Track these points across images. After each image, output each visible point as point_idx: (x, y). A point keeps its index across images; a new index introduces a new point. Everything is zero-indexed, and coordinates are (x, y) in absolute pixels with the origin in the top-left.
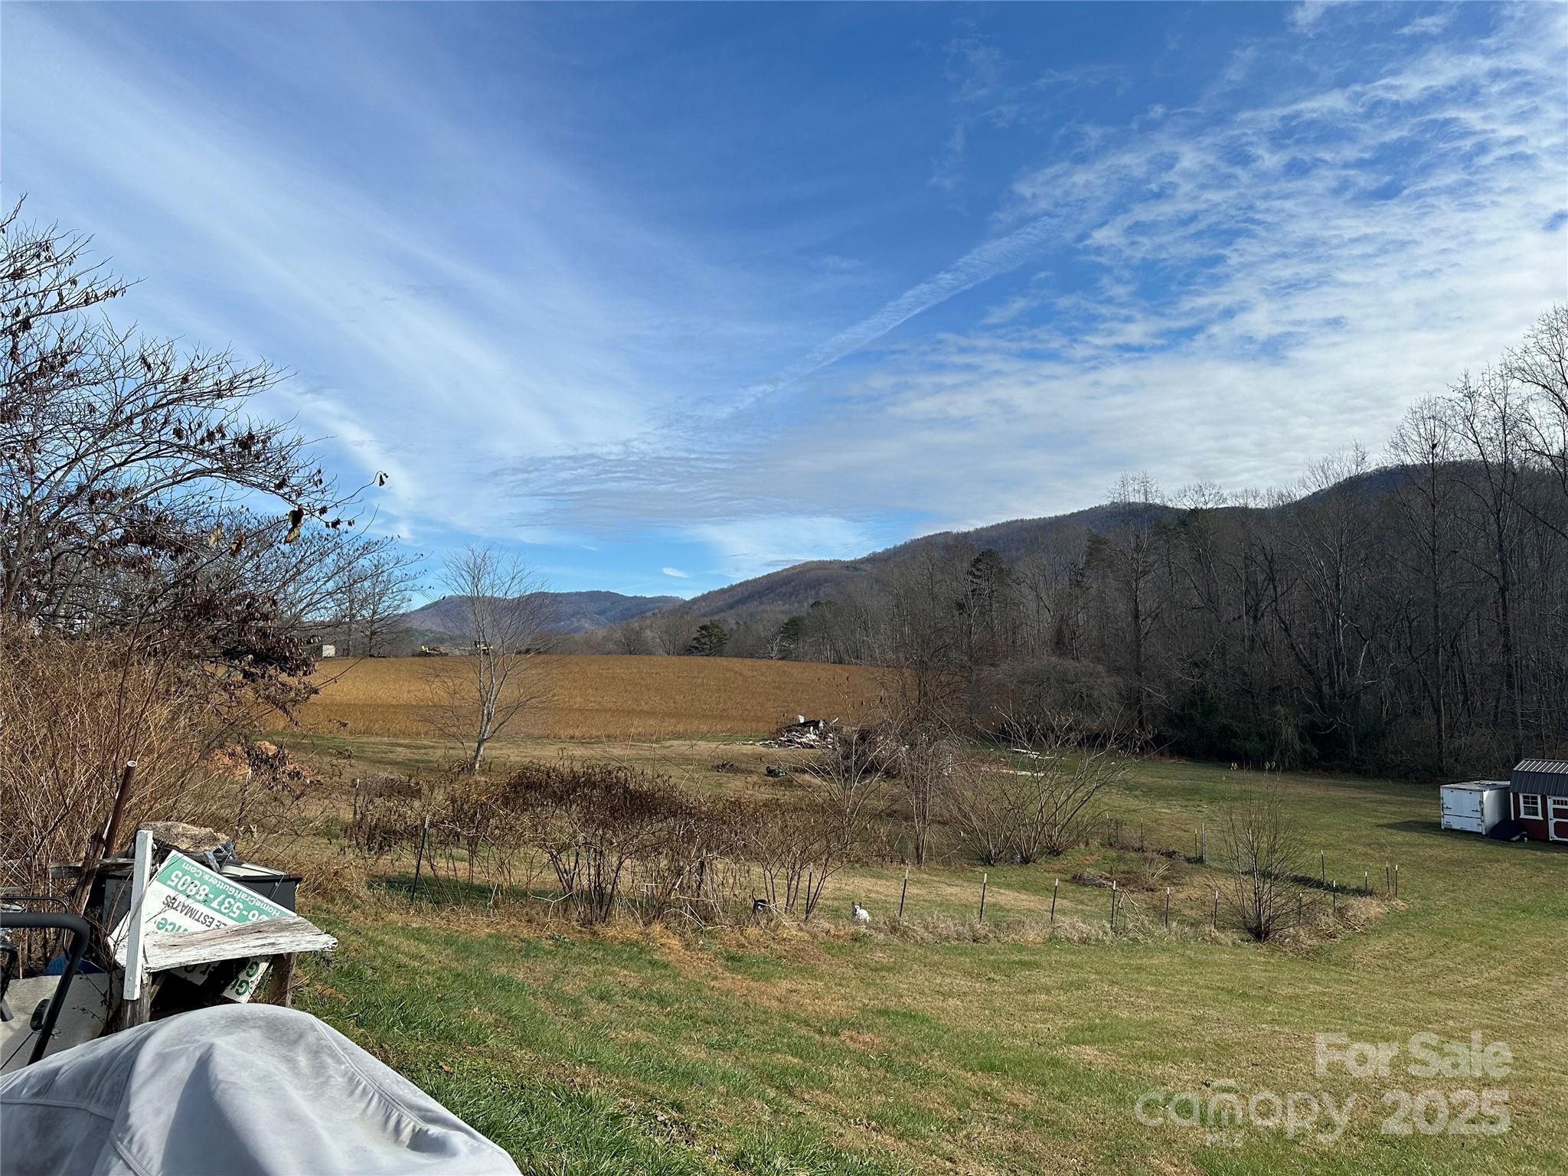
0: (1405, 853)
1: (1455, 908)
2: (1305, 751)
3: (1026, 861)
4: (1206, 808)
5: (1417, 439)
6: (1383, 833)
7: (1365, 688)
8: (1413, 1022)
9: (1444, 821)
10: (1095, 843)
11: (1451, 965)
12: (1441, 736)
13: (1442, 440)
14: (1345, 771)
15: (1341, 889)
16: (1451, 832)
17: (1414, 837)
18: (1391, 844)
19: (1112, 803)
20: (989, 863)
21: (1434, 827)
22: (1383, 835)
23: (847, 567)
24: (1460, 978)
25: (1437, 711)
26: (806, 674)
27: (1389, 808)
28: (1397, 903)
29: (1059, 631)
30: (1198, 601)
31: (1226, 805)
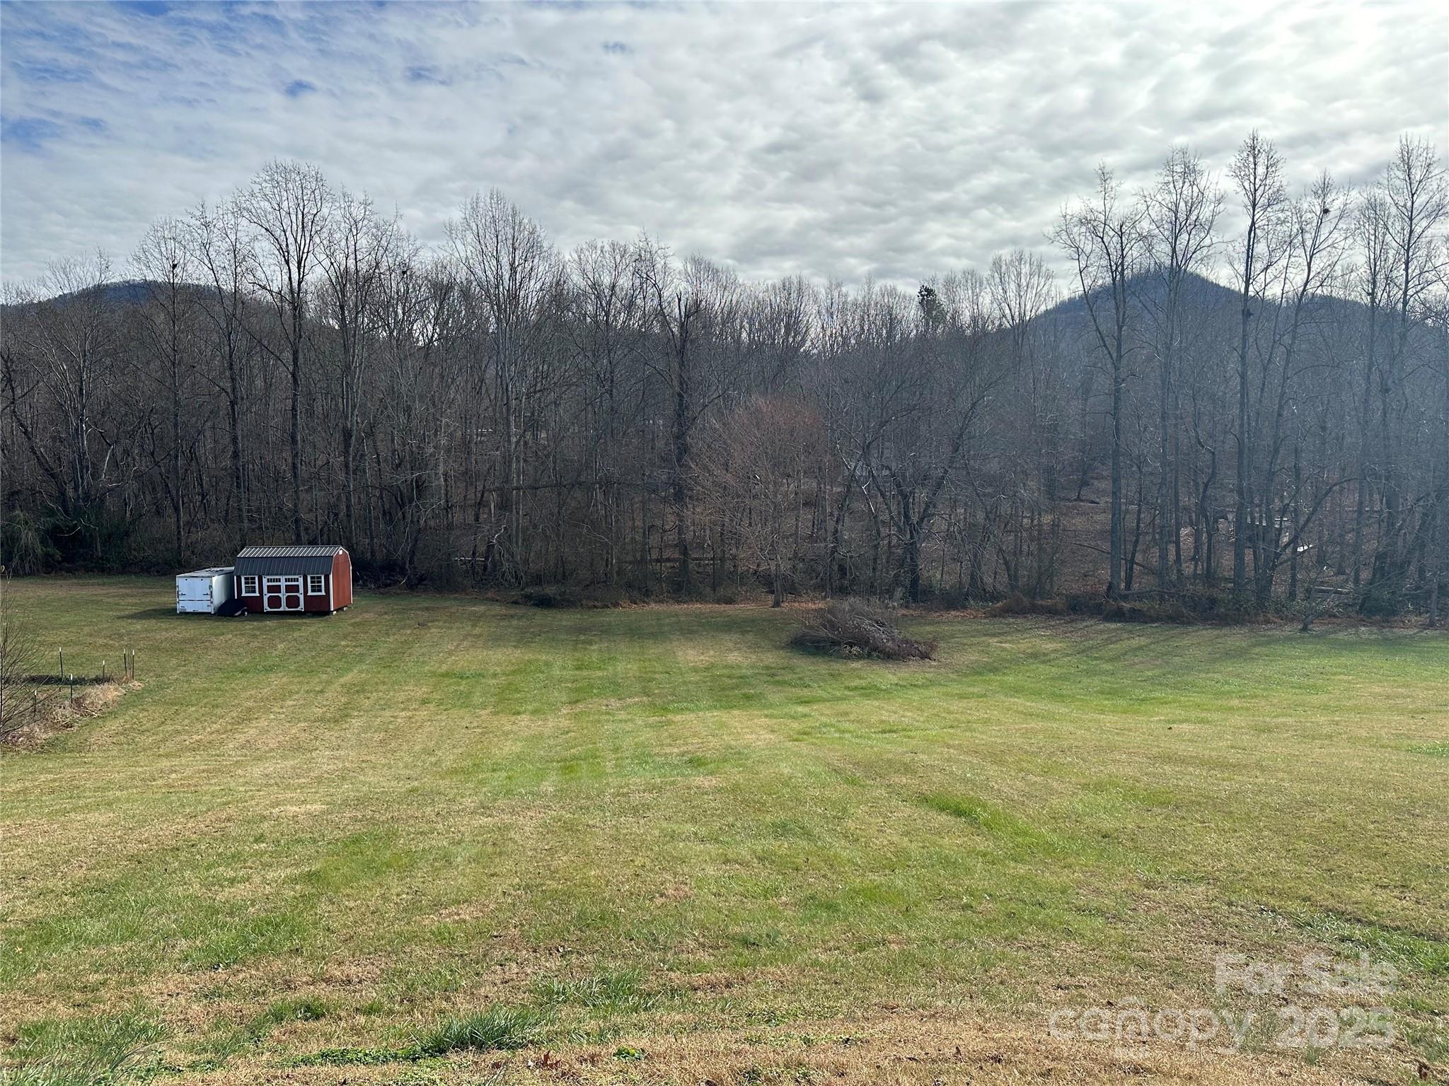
0: (143, 639)
1: (185, 679)
2: (46, 554)
5: (158, 256)
6: (124, 624)
7: (109, 490)
8: (140, 783)
9: (179, 607)
11: (179, 728)
12: (179, 532)
13: (182, 261)
14: (88, 570)
15: (84, 682)
16: (185, 614)
17: (151, 623)
18: (129, 633)
21: (171, 613)
22: (124, 627)
24: (186, 737)
25: (177, 509)
27: (130, 600)
28: (136, 685)
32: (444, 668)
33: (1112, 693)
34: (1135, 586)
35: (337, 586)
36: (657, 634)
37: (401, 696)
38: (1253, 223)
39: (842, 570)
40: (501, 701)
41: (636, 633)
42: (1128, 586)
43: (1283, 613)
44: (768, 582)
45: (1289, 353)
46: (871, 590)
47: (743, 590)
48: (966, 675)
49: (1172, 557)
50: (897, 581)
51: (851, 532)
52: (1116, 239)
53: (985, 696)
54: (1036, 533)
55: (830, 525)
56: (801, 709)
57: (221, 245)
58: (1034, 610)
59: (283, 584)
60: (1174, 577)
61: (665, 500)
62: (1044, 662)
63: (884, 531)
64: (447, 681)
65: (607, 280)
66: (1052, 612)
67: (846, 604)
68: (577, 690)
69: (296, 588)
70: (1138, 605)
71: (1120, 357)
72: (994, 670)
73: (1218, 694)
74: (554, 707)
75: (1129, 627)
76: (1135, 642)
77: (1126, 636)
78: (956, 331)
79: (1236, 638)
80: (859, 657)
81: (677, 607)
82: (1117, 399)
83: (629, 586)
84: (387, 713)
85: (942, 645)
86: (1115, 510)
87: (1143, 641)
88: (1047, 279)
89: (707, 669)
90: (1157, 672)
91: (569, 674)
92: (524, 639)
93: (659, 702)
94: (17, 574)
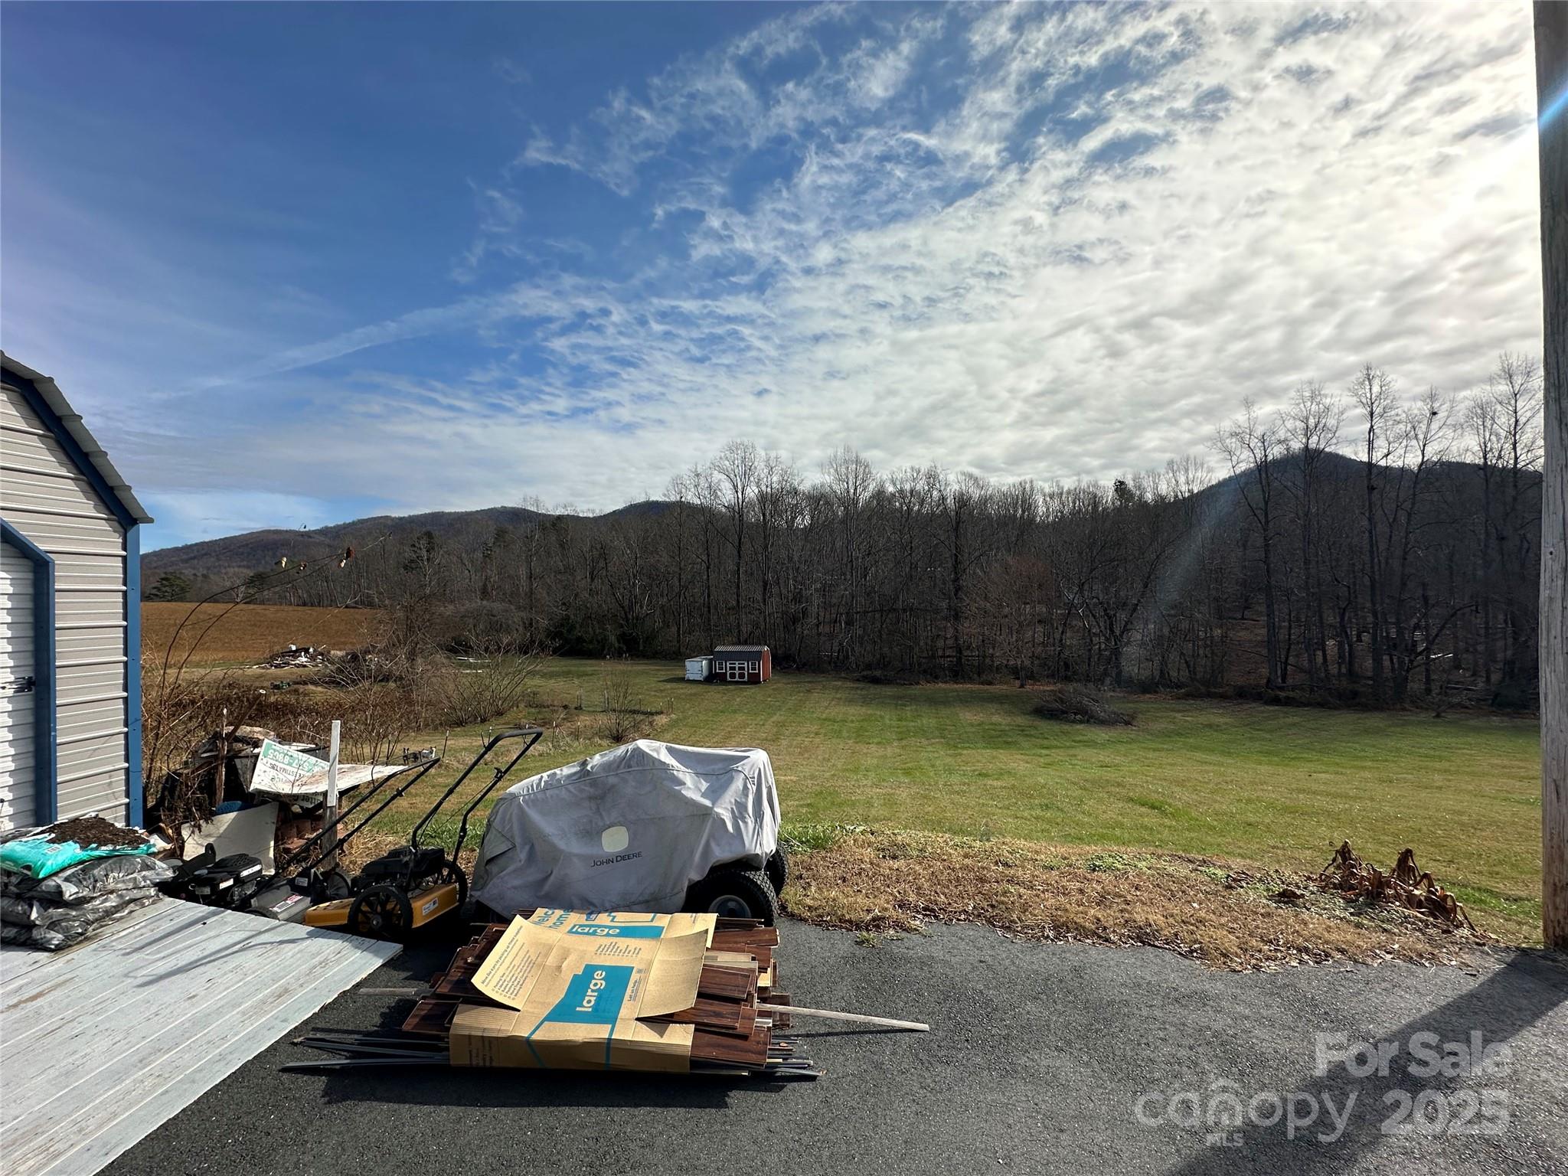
0: (673, 693)
1: (695, 714)
3: (483, 721)
4: (576, 681)
6: (663, 684)
9: (687, 676)
10: (522, 705)
12: (680, 637)
14: (638, 657)
15: (652, 714)
16: (690, 681)
17: (674, 685)
18: (666, 689)
19: (533, 683)
20: (462, 725)
21: (682, 680)
22: (662, 686)
26: (278, 614)
28: (673, 716)
29: (485, 586)
30: (562, 568)
31: (586, 678)
32: (824, 716)
33: (1269, 753)
34: (1290, 681)
35: (765, 668)
36: (945, 702)
37: (804, 730)
38: (1372, 426)
39: (1067, 665)
40: (859, 736)
41: (933, 701)
42: (1284, 681)
43: (1419, 703)
44: (1016, 672)
45: (1409, 515)
46: (1088, 679)
47: (998, 676)
48: (1157, 737)
49: (1320, 659)
50: (1105, 674)
51: (1071, 639)
52: (1260, 444)
53: (1172, 750)
54: (1209, 642)
55: (1057, 636)
56: (1044, 752)
57: (703, 483)
58: (1209, 695)
59: (737, 666)
60: (1323, 675)
61: (946, 619)
62: (1216, 731)
63: (1095, 640)
64: (827, 723)
65: (907, 487)
66: (1223, 697)
67: (1070, 687)
68: (900, 733)
69: (743, 669)
70: (1291, 694)
71: (1267, 522)
72: (1179, 734)
73: (1357, 758)
74: (889, 742)
75: (1285, 709)
76: (1290, 720)
77: (1282, 715)
78: (1143, 505)
79: (1375, 720)
80: (1081, 722)
81: (955, 686)
82: (1267, 552)
83: (925, 671)
84: (799, 738)
85: (1140, 716)
86: (1272, 628)
87: (1296, 719)
88: (1208, 472)
89: (979, 725)
90: (1307, 741)
91: (894, 723)
92: (866, 701)
93: (952, 742)
94: (604, 658)
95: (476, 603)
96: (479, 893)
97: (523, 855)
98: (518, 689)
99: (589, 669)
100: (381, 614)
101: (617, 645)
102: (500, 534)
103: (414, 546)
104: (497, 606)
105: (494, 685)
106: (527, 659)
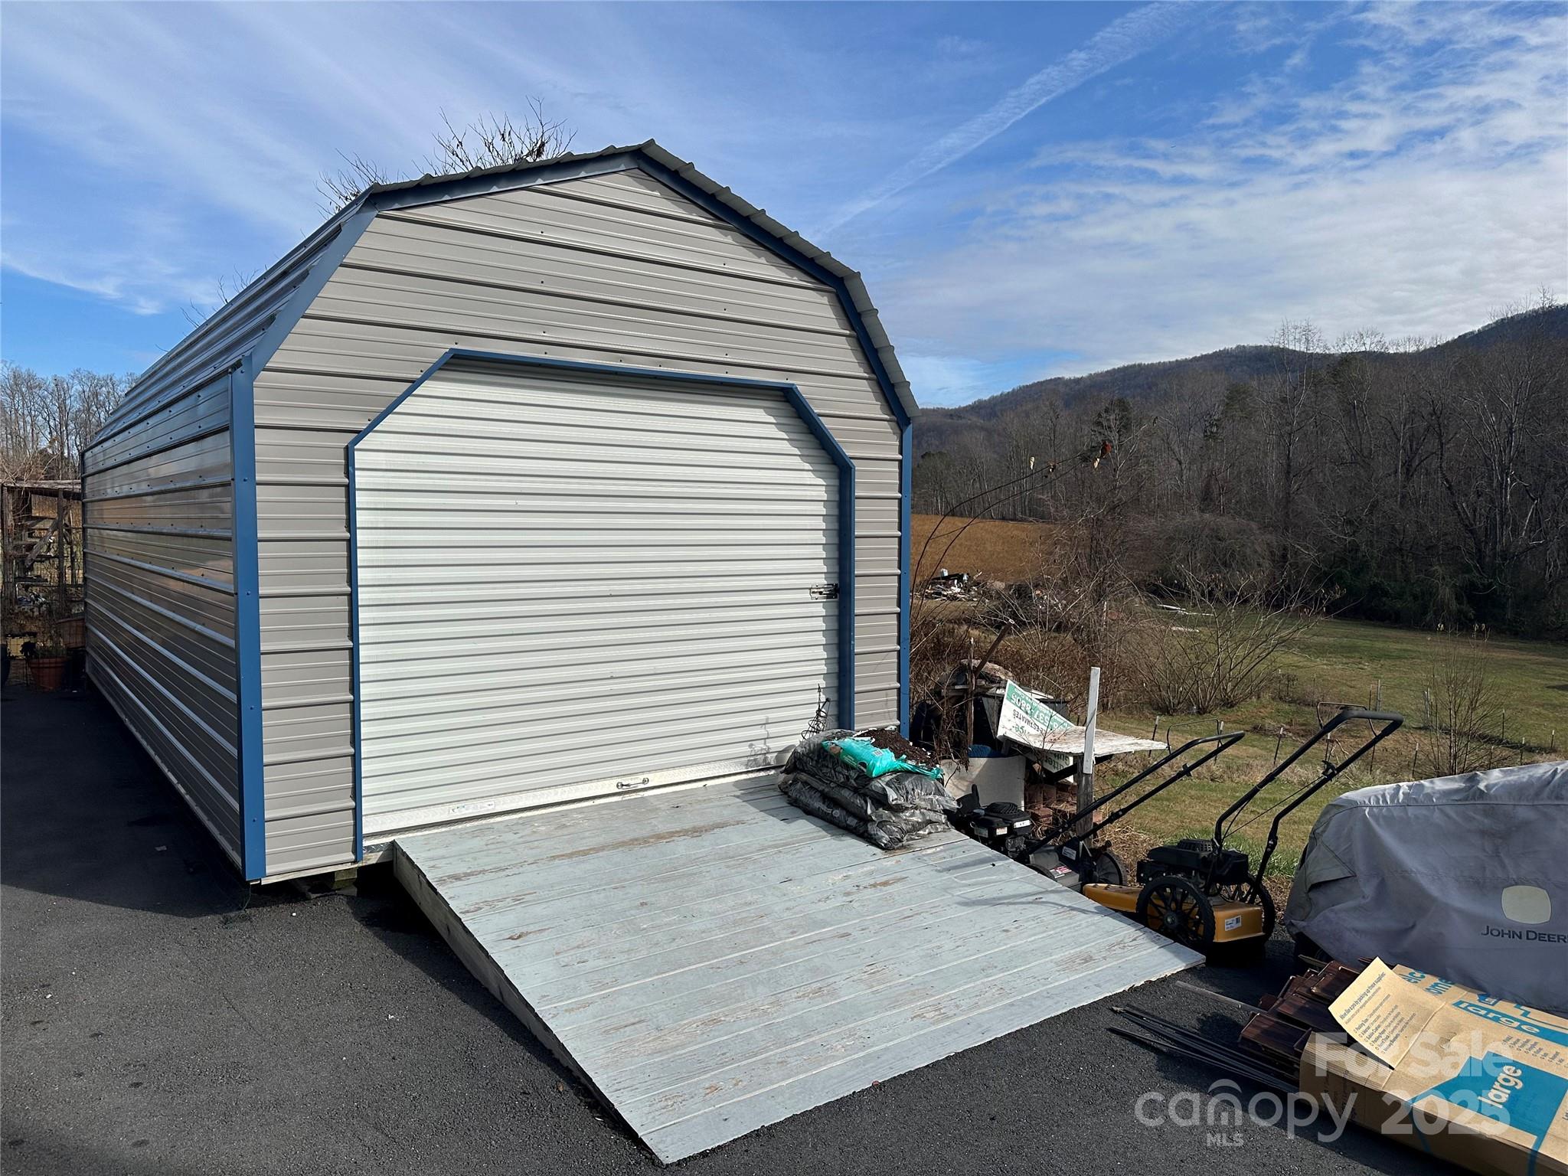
2: (1460, 611)
3: (1202, 711)
4: (1368, 667)
7: (1530, 548)
10: (1266, 696)
14: (1501, 631)
19: (1286, 660)
20: (1168, 713)
23: (951, 415)
26: (926, 527)
29: (1208, 486)
30: (1347, 456)
31: (1387, 663)
94: (1430, 628)
95: (1195, 517)
96: (1304, 924)
97: (1369, 890)
98: (1261, 667)
99: (1393, 646)
100: (1059, 532)
101: (1454, 606)
102: (1235, 396)
103: (1099, 424)
104: (1226, 523)
105: (1222, 655)
106: (1280, 616)
